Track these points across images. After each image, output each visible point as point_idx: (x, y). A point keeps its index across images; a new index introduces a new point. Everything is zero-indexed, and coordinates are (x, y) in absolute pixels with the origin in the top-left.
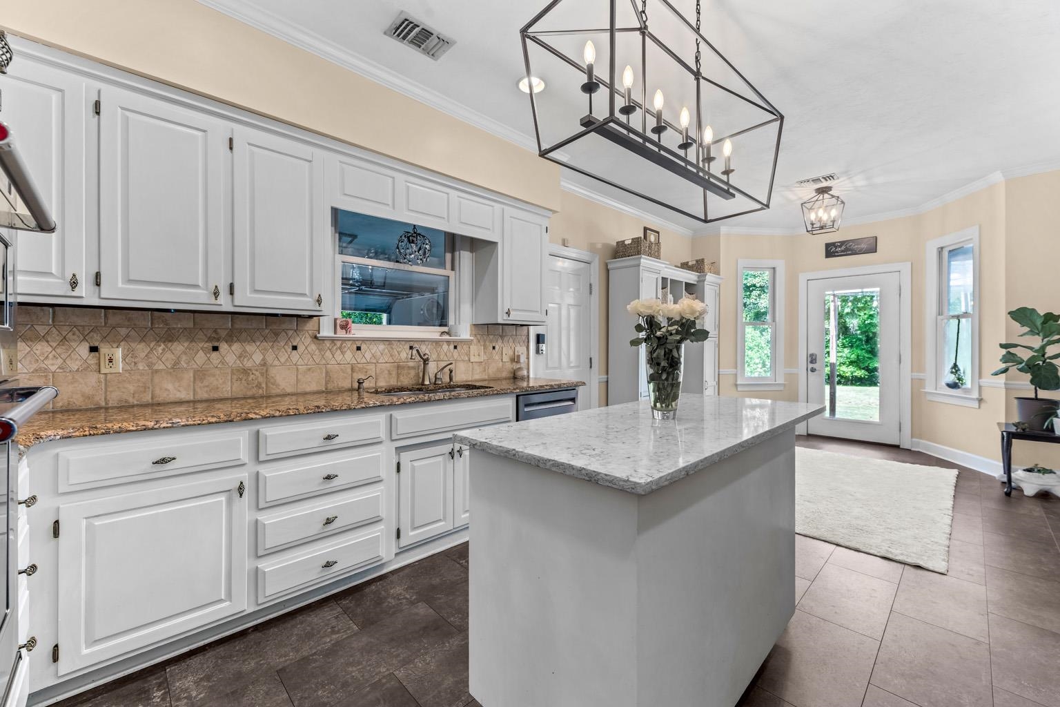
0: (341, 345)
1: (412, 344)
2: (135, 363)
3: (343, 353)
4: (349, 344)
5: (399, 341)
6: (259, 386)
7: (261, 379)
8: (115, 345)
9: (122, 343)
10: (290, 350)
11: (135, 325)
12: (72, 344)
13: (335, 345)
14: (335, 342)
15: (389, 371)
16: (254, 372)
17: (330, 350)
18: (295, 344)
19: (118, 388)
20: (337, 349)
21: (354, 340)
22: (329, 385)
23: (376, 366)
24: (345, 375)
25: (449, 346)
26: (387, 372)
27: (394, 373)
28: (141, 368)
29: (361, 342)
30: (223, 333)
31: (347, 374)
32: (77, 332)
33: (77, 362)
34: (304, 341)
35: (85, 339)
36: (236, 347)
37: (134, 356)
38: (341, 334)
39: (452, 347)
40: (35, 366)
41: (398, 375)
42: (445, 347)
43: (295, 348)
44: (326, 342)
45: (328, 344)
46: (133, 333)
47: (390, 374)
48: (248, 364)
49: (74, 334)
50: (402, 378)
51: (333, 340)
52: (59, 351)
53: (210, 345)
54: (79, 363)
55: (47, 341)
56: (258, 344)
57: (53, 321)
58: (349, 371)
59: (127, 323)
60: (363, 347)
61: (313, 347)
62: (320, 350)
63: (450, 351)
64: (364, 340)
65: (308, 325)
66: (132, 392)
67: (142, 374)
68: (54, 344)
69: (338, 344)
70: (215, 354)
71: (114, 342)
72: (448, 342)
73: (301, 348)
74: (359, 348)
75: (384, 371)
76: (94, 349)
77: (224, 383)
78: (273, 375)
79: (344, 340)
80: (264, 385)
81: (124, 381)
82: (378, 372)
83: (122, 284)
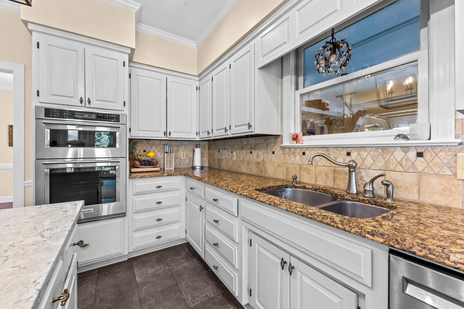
0: (294, 151)
1: (349, 150)
2: (237, 157)
3: (295, 156)
4: (298, 150)
5: (336, 147)
6: (262, 171)
7: (263, 168)
8: (235, 151)
10: (272, 153)
13: (291, 151)
14: (291, 149)
15: (326, 173)
16: (261, 164)
17: (288, 154)
18: (274, 151)
19: (235, 165)
20: (291, 153)
21: (301, 148)
22: (287, 177)
23: (316, 168)
24: (296, 171)
25: (406, 152)
26: (324, 174)
27: (331, 176)
28: (238, 159)
29: (305, 149)
30: (253, 146)
31: (297, 171)
32: (230, 147)
33: (230, 156)
34: (277, 149)
36: (256, 151)
37: (237, 155)
38: (294, 144)
39: (412, 154)
40: (225, 157)
41: (335, 179)
42: (399, 154)
43: (273, 153)
44: (286, 149)
45: (287, 150)
46: (237, 147)
47: (327, 176)
48: (259, 160)
50: (338, 182)
51: (290, 148)
53: (249, 151)
55: (227, 150)
56: (262, 150)
57: (228, 144)
58: (298, 169)
59: (236, 143)
60: (307, 153)
61: (281, 152)
62: (284, 154)
63: (408, 160)
64: (309, 148)
65: (278, 139)
66: (237, 167)
67: (238, 161)
69: (292, 150)
70: (251, 154)
72: (405, 149)
73: (276, 153)
74: (304, 154)
75: (321, 173)
76: (232, 152)
77: (253, 168)
78: (266, 166)
79: (296, 148)
80: (263, 171)
81: (236, 163)
82: (317, 172)
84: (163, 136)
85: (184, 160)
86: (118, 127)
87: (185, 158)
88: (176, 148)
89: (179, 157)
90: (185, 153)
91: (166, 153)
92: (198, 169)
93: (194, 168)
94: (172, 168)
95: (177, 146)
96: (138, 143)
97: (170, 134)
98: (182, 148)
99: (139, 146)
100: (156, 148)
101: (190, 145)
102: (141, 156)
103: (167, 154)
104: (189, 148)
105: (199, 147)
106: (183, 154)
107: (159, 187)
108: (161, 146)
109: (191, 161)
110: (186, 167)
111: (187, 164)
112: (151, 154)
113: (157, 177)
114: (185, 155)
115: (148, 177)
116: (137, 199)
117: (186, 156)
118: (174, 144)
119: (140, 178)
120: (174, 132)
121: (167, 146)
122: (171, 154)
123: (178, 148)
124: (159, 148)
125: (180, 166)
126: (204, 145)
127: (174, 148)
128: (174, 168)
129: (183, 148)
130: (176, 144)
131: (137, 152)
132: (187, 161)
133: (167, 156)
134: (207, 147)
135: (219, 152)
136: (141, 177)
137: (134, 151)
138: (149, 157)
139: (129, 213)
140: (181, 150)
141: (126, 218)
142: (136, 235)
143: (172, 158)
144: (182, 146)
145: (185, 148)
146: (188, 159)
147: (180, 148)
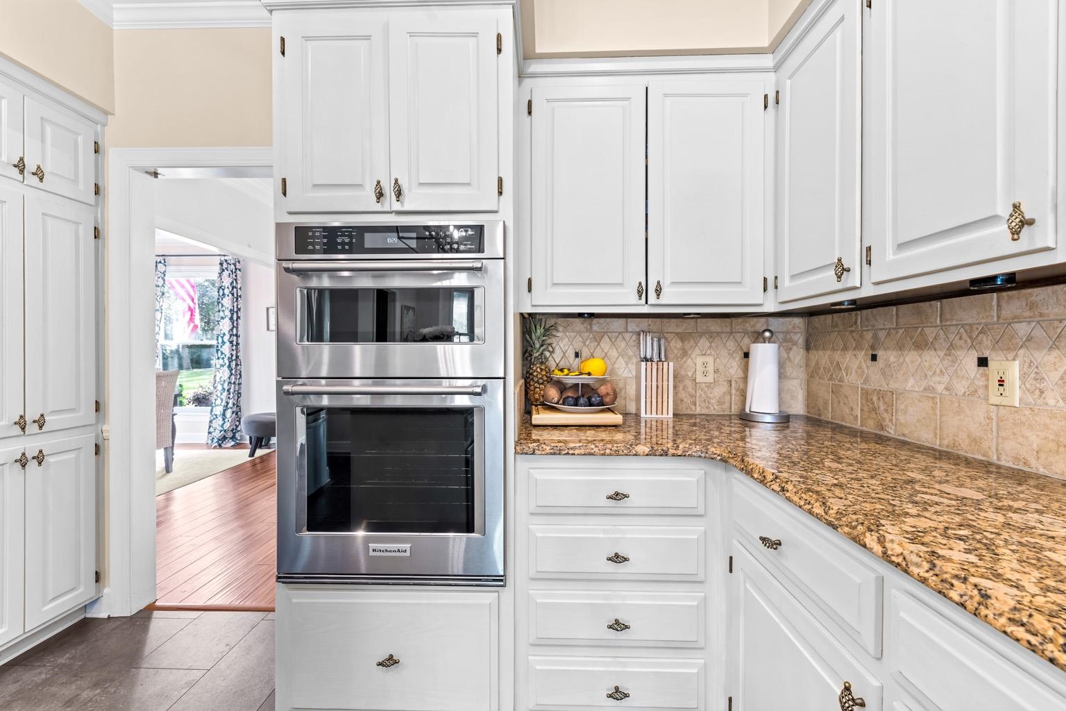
2: (1042, 392)
8: (1011, 356)
9: (1022, 352)
11: (1041, 315)
12: (959, 353)
19: (1014, 434)
28: (1051, 402)
32: (965, 335)
33: (964, 382)
35: (972, 347)
37: (1039, 378)
40: (924, 384)
46: (1038, 333)
49: (961, 338)
52: (946, 362)
54: (965, 383)
55: (935, 350)
57: (941, 321)
59: (1027, 313)
66: (1035, 446)
67: (1053, 416)
68: (941, 353)
71: (1009, 349)
76: (983, 362)
81: (1023, 423)
83: (894, 255)
84: (633, 298)
85: (709, 386)
86: (480, 269)
87: (710, 379)
88: (679, 344)
89: (690, 374)
90: (710, 360)
91: (646, 360)
92: (767, 426)
93: (746, 419)
94: (665, 415)
95: (682, 337)
96: (561, 329)
97: (658, 291)
98: (699, 345)
99: (562, 339)
100: (613, 343)
101: (731, 333)
102: (562, 370)
103: (649, 363)
104: (728, 344)
105: (770, 340)
106: (705, 364)
107: (617, 496)
108: (627, 336)
109: (734, 391)
110: (713, 412)
111: (720, 402)
112: (595, 367)
113: (610, 455)
114: (711, 368)
115: (577, 452)
116: (541, 529)
117: (716, 371)
118: (670, 330)
119: (551, 454)
120: (673, 283)
121: (649, 338)
122: (660, 367)
123: (686, 343)
124: (623, 345)
125: (693, 407)
126: (787, 332)
127: (673, 344)
128: (671, 415)
129: (704, 342)
130: (679, 330)
131: (558, 355)
132: (719, 391)
133: (649, 370)
134: (800, 339)
135: (874, 358)
136: (555, 454)
137: (547, 354)
138: (589, 374)
139: (518, 576)
140: (697, 351)
141: (506, 594)
142: (541, 662)
143: (665, 378)
144: (701, 337)
145: (710, 343)
146: (726, 383)
147: (692, 342)
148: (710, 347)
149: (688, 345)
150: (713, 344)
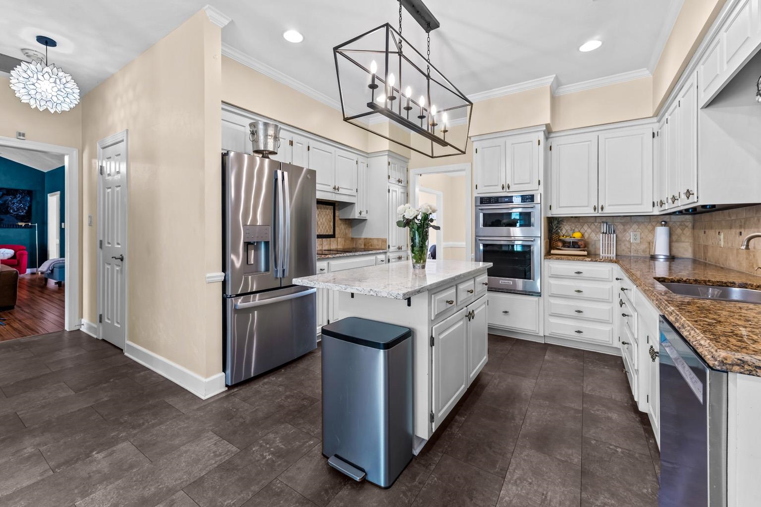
84: (593, 211)
85: (638, 244)
86: (533, 207)
87: (638, 241)
88: (622, 227)
89: (628, 239)
90: (638, 234)
91: (603, 233)
92: (662, 260)
93: (653, 258)
94: (612, 255)
95: (624, 224)
96: (565, 221)
97: (602, 208)
98: (633, 227)
99: (566, 225)
100: (589, 227)
101: (650, 222)
102: (563, 236)
103: (604, 235)
104: (648, 227)
105: (665, 225)
106: (635, 235)
107: (579, 273)
108: (596, 224)
109: (651, 247)
110: (640, 255)
111: (644, 251)
112: (577, 235)
113: (576, 260)
114: (638, 237)
115: (565, 259)
116: (553, 281)
117: (641, 238)
118: (618, 221)
119: (556, 259)
120: (609, 205)
121: (605, 225)
122: (610, 236)
123: (626, 226)
124: (594, 227)
125: (629, 253)
126: (682, 222)
127: (619, 227)
128: (614, 255)
129: (635, 226)
130: (623, 221)
131: (564, 231)
132: (642, 246)
133: (604, 237)
134: (690, 225)
135: (705, 233)
137: (559, 231)
138: (574, 237)
139: (545, 294)
140: (632, 230)
141: (541, 299)
143: (612, 240)
144: (633, 224)
145: (639, 226)
146: (647, 244)
147: (628, 226)
148: (639, 228)
149: (626, 227)
150: (640, 227)
